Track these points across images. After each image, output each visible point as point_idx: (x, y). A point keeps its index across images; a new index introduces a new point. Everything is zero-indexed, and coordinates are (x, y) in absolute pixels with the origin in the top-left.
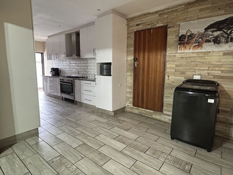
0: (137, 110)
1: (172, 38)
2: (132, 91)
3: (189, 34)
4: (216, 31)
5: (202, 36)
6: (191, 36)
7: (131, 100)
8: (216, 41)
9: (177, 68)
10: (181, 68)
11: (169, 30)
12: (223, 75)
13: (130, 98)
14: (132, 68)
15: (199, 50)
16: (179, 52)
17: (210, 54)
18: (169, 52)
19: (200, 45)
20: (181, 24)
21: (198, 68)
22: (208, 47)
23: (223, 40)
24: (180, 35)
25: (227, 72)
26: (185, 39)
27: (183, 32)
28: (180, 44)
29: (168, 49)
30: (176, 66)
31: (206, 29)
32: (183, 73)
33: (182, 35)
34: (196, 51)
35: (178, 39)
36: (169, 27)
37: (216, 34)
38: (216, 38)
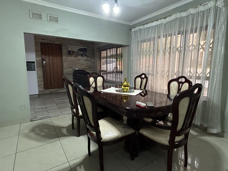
0: (47, 91)
1: (64, 51)
2: (42, 80)
3: (72, 51)
4: (82, 52)
5: (77, 53)
6: (73, 52)
7: (43, 86)
8: (82, 55)
9: (68, 65)
10: (70, 65)
11: (63, 47)
12: (85, 68)
13: (42, 84)
14: (41, 65)
15: (77, 58)
16: (69, 58)
17: (80, 60)
18: (64, 57)
19: (77, 56)
20: (69, 46)
21: (77, 65)
22: (79, 57)
23: (84, 55)
24: (69, 50)
25: (86, 66)
26: (71, 52)
27: (70, 49)
28: (69, 54)
29: (63, 56)
30: (68, 64)
31: (78, 50)
32: (71, 67)
33: (70, 51)
34: (75, 58)
35: (68, 52)
36: (63, 46)
37: (82, 53)
38: (82, 54)
